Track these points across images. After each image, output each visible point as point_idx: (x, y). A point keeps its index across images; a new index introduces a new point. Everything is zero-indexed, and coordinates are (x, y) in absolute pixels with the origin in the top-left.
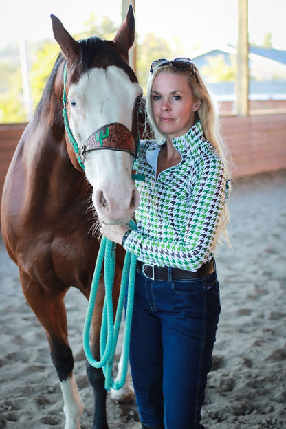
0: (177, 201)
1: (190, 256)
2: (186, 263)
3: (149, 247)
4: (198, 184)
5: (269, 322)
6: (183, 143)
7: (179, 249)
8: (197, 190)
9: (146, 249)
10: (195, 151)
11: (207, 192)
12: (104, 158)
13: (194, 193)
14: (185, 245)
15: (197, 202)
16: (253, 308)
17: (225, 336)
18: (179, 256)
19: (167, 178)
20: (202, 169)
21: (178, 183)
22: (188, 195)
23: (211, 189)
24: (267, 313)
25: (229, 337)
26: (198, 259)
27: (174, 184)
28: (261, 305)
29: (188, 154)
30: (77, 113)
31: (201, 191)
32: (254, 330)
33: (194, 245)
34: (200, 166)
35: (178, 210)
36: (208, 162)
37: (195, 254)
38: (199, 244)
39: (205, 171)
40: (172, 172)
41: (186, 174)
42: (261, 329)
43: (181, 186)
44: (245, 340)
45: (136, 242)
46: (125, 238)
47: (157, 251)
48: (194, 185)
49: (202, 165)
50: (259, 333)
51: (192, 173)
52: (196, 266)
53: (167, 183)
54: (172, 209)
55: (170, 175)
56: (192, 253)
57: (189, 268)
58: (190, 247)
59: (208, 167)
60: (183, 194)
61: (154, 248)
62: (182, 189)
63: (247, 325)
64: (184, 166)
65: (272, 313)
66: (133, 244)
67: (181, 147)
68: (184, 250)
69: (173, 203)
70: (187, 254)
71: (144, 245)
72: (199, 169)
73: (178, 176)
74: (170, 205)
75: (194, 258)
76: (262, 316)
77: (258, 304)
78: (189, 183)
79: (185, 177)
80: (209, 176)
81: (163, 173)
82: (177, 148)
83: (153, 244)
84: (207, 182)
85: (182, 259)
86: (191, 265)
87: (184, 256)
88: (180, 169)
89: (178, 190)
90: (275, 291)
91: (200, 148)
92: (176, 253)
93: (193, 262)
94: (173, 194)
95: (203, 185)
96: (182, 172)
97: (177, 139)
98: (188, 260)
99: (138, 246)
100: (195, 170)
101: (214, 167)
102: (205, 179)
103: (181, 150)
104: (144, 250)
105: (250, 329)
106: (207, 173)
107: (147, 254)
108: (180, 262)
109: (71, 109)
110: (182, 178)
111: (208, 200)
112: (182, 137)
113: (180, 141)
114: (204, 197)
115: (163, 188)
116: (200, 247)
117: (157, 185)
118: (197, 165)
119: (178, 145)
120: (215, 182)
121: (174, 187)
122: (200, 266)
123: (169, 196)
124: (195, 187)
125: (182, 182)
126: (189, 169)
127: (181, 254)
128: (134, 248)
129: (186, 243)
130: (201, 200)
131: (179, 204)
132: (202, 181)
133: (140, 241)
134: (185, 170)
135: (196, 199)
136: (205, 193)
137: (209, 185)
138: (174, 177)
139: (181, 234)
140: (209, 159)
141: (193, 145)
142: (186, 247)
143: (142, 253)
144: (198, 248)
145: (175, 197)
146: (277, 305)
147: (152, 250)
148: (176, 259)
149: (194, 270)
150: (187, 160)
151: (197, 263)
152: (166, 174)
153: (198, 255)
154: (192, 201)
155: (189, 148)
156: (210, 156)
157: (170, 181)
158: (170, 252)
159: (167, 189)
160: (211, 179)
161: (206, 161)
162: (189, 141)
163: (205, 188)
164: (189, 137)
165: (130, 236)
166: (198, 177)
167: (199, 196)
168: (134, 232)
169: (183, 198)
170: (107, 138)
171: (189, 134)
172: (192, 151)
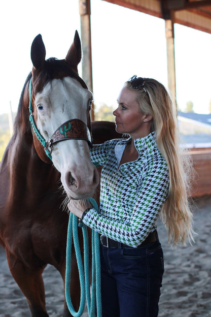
0: (129, 189)
1: (132, 235)
2: (129, 240)
3: (102, 224)
4: (146, 179)
5: (201, 300)
6: (142, 144)
7: (124, 229)
8: (145, 183)
9: (100, 225)
10: (150, 152)
11: (152, 186)
12: (68, 147)
13: (143, 185)
14: (129, 225)
15: (144, 193)
16: (189, 291)
17: (168, 311)
18: (124, 234)
19: (126, 170)
20: (151, 168)
21: (132, 175)
22: (138, 186)
23: (155, 185)
24: (200, 294)
25: (171, 311)
26: (138, 238)
27: (129, 176)
28: (194, 289)
29: (144, 154)
30: (43, 115)
31: (148, 185)
32: (190, 306)
33: (137, 227)
34: (150, 165)
35: (129, 196)
36: (157, 163)
37: (136, 234)
38: (140, 226)
39: (153, 170)
40: (130, 166)
41: (139, 169)
42: (196, 305)
43: (134, 178)
44: (183, 313)
45: (92, 219)
46: (84, 214)
47: (107, 228)
48: (143, 179)
49: (152, 164)
50: (194, 308)
51: (144, 169)
52: (136, 244)
53: (124, 174)
54: (125, 194)
55: (128, 168)
56: (134, 233)
57: (131, 244)
58: (133, 228)
59: (156, 167)
60: (134, 185)
61: (106, 225)
62: (134, 181)
63: (184, 302)
64: (139, 163)
65: (203, 294)
66: (90, 220)
67: (141, 147)
68: (128, 230)
69: (126, 190)
70: (130, 233)
71: (98, 222)
72: (149, 167)
73: (134, 170)
74: (123, 192)
75: (135, 237)
76: (196, 296)
77: (192, 288)
78: (140, 177)
79: (139, 172)
80: (156, 175)
81: (123, 166)
82: (137, 147)
83: (105, 222)
84: (153, 179)
85: (126, 237)
86: (132, 243)
87: (128, 235)
88: (136, 164)
89: (131, 181)
90: (205, 278)
91: (154, 150)
92: (122, 231)
93: (134, 240)
94: (127, 183)
95: (150, 180)
96: (137, 167)
97: (138, 140)
98: (131, 238)
99: (93, 222)
100: (147, 167)
101: (161, 168)
102: (152, 176)
103: (139, 149)
104: (98, 226)
105: (187, 305)
106: (154, 172)
107: (99, 229)
108: (124, 239)
109: (38, 113)
110: (136, 172)
111: (152, 193)
112: (143, 139)
113: (140, 142)
114: (150, 191)
115: (121, 177)
116: (141, 229)
117: (117, 174)
118: (149, 164)
119: (138, 145)
120: (159, 180)
121: (128, 178)
122: (139, 244)
123: (124, 184)
124: (144, 181)
125: (135, 175)
126: (142, 166)
127: (126, 233)
128: (90, 223)
129: (131, 225)
130: (147, 192)
131: (130, 192)
132: (149, 178)
133: (95, 218)
134: (140, 166)
135: (143, 191)
136: (150, 187)
137: (154, 182)
138: (131, 170)
139: (129, 215)
140: (158, 161)
141: (149, 147)
142: (130, 228)
143: (96, 228)
144: (139, 230)
145: (128, 186)
146: (206, 288)
147: (104, 226)
148: (121, 236)
149: (134, 246)
150: (143, 158)
151: (137, 241)
152: (125, 166)
153: (139, 236)
154: (141, 191)
155: (146, 149)
156: (160, 158)
157: (127, 173)
158: (118, 230)
159: (124, 178)
160: (157, 177)
161: (156, 162)
162: (147, 143)
163: (151, 184)
164: (148, 140)
165: (88, 213)
166: (147, 174)
167: (146, 189)
168: (92, 210)
169: (134, 188)
170: (69, 130)
171: (149, 137)
172: (148, 152)
